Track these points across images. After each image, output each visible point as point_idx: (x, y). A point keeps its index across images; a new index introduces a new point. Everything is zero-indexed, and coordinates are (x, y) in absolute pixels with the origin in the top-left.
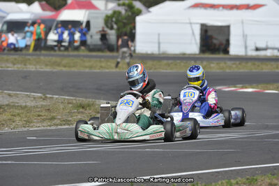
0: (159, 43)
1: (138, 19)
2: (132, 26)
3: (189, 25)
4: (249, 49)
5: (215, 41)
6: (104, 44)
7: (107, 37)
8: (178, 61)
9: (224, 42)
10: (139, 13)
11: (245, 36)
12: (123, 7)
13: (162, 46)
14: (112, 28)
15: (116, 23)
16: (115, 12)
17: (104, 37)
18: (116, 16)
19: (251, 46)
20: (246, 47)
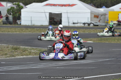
0: (31, 21)
1: (22, 10)
2: (19, 13)
3: (44, 13)
4: (70, 23)
5: (55, 20)
6: (7, 21)
7: (9, 18)
8: (41, 29)
9: (59, 20)
10: (22, 8)
11: (68, 18)
12: (15, 5)
13: (33, 22)
14: (10, 14)
15: (12, 12)
16: (12, 8)
17: (7, 18)
18: (12, 9)
19: (71, 22)
20: (69, 23)
